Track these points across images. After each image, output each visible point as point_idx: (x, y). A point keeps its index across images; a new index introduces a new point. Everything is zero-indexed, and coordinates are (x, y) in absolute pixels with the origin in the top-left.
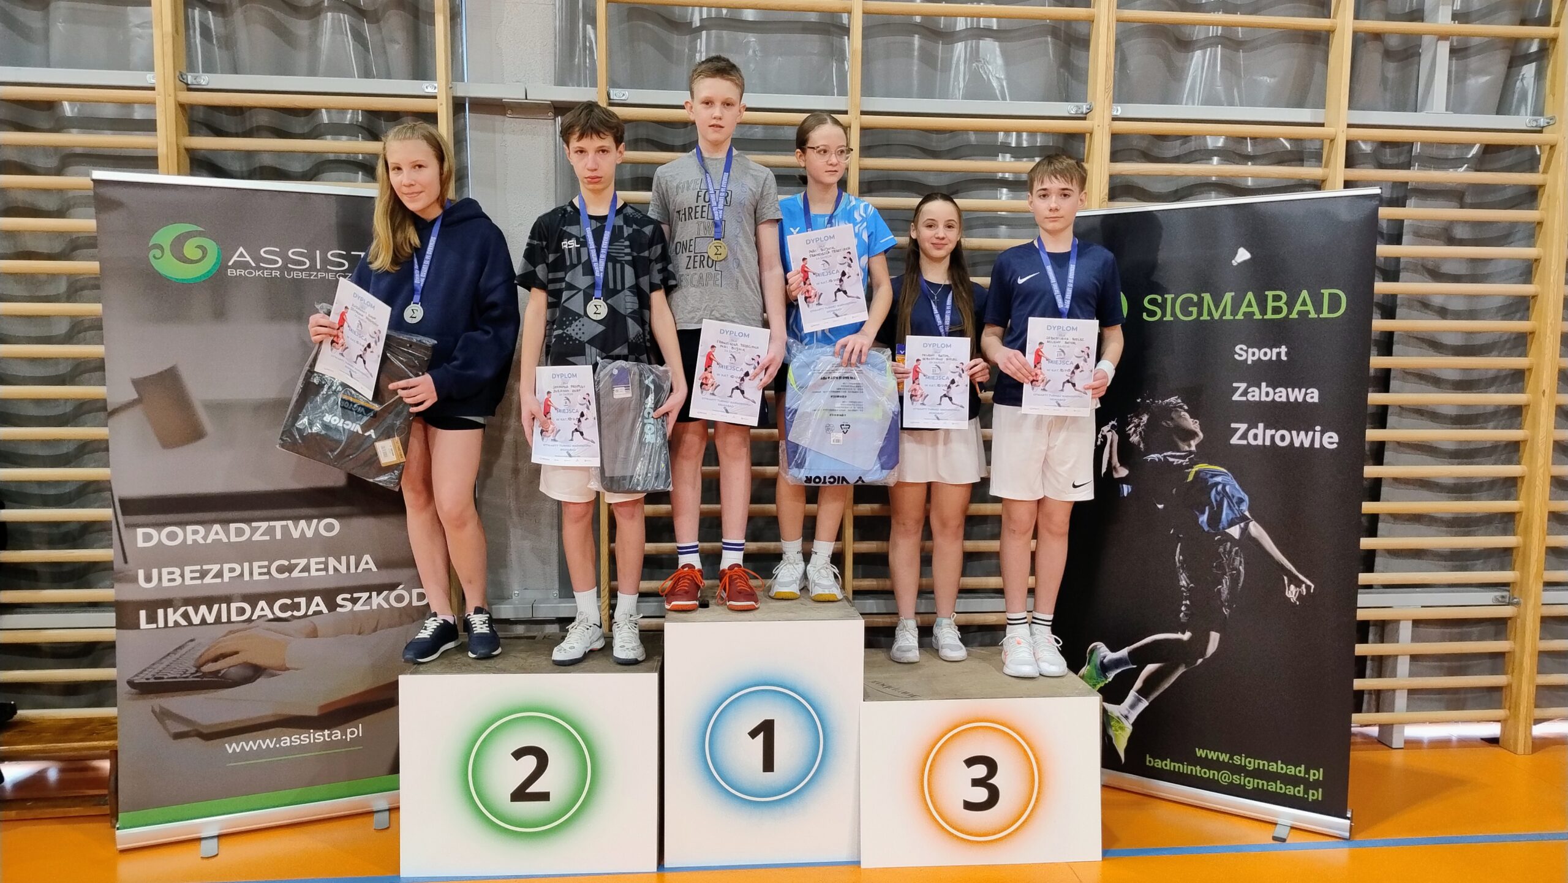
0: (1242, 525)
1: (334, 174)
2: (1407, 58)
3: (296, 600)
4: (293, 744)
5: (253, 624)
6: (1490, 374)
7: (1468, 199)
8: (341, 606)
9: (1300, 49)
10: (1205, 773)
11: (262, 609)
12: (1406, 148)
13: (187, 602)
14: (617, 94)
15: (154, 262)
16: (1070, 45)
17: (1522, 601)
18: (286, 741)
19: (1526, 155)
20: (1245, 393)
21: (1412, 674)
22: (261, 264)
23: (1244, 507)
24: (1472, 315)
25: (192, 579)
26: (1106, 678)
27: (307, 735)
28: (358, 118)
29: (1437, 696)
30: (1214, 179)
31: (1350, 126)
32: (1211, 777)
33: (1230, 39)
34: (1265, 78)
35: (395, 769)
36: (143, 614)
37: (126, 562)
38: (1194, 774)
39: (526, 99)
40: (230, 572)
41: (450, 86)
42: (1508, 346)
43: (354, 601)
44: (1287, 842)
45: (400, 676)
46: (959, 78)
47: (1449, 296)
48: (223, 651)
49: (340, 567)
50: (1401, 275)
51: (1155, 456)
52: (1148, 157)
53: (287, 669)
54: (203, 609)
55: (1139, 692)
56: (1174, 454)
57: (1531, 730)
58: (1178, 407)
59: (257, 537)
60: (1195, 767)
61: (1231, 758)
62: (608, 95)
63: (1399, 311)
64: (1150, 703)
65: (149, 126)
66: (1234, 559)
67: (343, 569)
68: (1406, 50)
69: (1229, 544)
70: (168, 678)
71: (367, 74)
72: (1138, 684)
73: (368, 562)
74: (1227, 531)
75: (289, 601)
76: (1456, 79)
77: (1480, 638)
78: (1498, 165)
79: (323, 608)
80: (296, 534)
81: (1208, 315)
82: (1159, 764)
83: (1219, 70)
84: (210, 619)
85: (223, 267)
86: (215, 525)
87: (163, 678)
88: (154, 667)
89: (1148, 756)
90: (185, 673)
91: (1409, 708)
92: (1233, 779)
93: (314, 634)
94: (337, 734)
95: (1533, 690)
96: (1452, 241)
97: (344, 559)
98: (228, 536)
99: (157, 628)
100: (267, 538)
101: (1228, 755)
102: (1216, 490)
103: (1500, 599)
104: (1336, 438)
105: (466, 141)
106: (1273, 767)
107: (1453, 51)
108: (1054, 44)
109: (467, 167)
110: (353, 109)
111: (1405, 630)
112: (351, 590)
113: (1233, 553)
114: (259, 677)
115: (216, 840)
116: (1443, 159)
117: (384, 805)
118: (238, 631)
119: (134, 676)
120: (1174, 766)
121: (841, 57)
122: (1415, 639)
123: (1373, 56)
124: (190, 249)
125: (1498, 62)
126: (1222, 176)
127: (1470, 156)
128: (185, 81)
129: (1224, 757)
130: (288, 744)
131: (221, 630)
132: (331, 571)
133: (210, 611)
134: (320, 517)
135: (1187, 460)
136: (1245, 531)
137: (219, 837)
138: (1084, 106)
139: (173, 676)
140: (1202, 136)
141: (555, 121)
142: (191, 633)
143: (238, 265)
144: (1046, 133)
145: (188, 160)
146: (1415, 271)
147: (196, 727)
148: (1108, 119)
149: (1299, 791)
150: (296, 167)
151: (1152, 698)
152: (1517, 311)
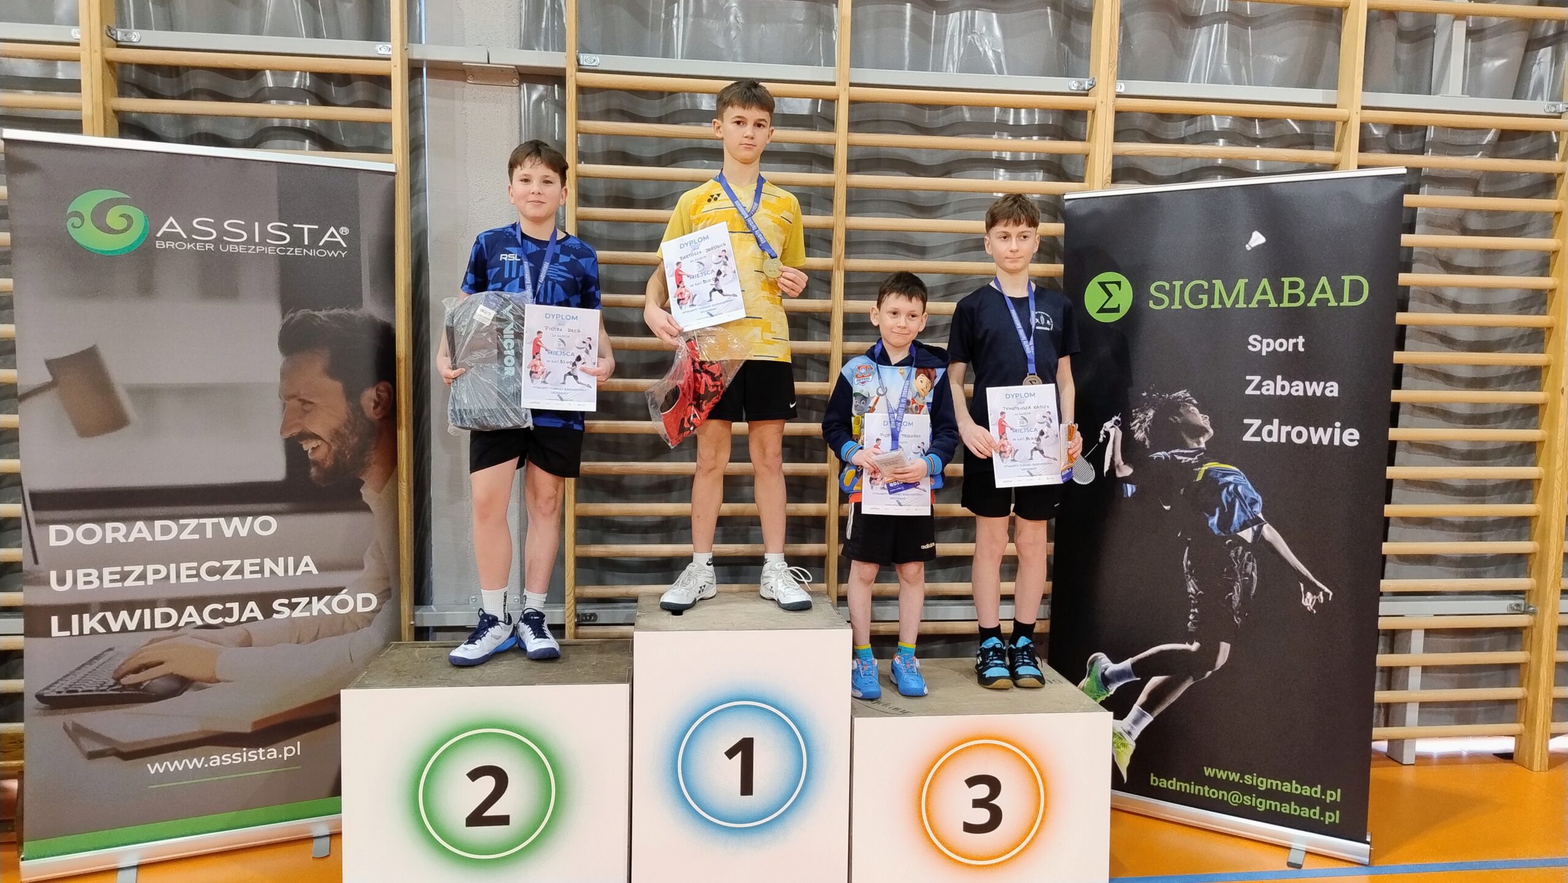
0: (1255, 527)
1: (279, 142)
2: (1421, 39)
3: (228, 605)
4: (223, 763)
5: (179, 632)
6: (1504, 372)
7: (1482, 189)
8: (278, 612)
9: (1311, 27)
10: (1214, 793)
11: (190, 615)
12: (1419, 134)
13: (105, 606)
14: (587, 60)
15: (71, 231)
16: (1070, 19)
17: (1538, 609)
18: (216, 761)
19: (1542, 142)
20: (1259, 387)
21: (1424, 686)
22: (194, 237)
23: (1258, 509)
24: (1485, 309)
25: (112, 581)
26: (1108, 691)
27: (239, 754)
28: (305, 83)
29: (1449, 709)
30: (1220, 161)
31: (1364, 108)
32: (1220, 798)
33: (1237, 15)
34: (1275, 57)
35: (337, 791)
36: (55, 620)
37: (36, 562)
38: (1202, 794)
39: (489, 63)
40: (154, 574)
41: (406, 47)
42: (1523, 342)
43: (293, 607)
44: (1303, 868)
45: (342, 691)
46: (954, 48)
47: (1462, 288)
48: (145, 661)
49: (277, 569)
50: (1414, 266)
51: (1161, 454)
52: (1151, 137)
53: (218, 681)
54: (124, 615)
55: (1143, 706)
56: (1182, 451)
57: (1547, 745)
58: (1187, 401)
59: (185, 536)
60: (1203, 787)
61: (1242, 778)
62: (578, 60)
63: (1411, 304)
64: (1155, 718)
65: (73, 86)
66: (1246, 564)
67: (280, 572)
68: (1419, 31)
69: (1241, 548)
70: (83, 691)
71: (315, 33)
72: (1142, 698)
73: (308, 564)
74: (1239, 534)
75: (220, 607)
76: (1474, 62)
77: (1493, 648)
78: (1513, 153)
79: (258, 614)
80: (228, 533)
81: (1220, 303)
82: (1164, 783)
83: (1226, 48)
84: (132, 625)
85: (150, 238)
86: (138, 522)
87: (77, 691)
88: (66, 679)
89: (1152, 774)
90: (102, 686)
91: (1421, 723)
92: (1243, 800)
93: (247, 642)
94: (273, 753)
95: (1550, 704)
96: (1465, 231)
97: (281, 560)
98: (153, 534)
99: (71, 635)
100: (197, 537)
101: (1239, 775)
102: (1228, 491)
103: (1515, 608)
104: (1357, 436)
105: (423, 107)
106: (1287, 787)
107: (1470, 33)
108: (1054, 16)
109: (424, 136)
110: (301, 71)
111: (1417, 640)
112: (289, 594)
113: (1245, 558)
114: (186, 690)
115: (135, 870)
116: (1460, 146)
117: (324, 830)
118: (165, 638)
119: (44, 690)
120: (1181, 786)
121: (828, 25)
122: (1427, 649)
123: (1387, 34)
124: (114, 218)
125: (1515, 43)
126: (1230, 159)
127: (1484, 143)
128: (114, 37)
129: (1235, 777)
130: (218, 764)
131: (143, 638)
132: (267, 574)
133: (131, 617)
134: (256, 514)
135: (1196, 458)
136: (1258, 535)
137: (139, 867)
138: (1087, 82)
139: (89, 689)
140: (1207, 116)
141: (520, 89)
142: (110, 641)
143: (167, 237)
144: (1045, 110)
145: (117, 124)
146: (1427, 263)
147: (115, 746)
148: (1112, 96)
149: (1315, 813)
150: (238, 135)
151: (1157, 713)
152: (1531, 307)
